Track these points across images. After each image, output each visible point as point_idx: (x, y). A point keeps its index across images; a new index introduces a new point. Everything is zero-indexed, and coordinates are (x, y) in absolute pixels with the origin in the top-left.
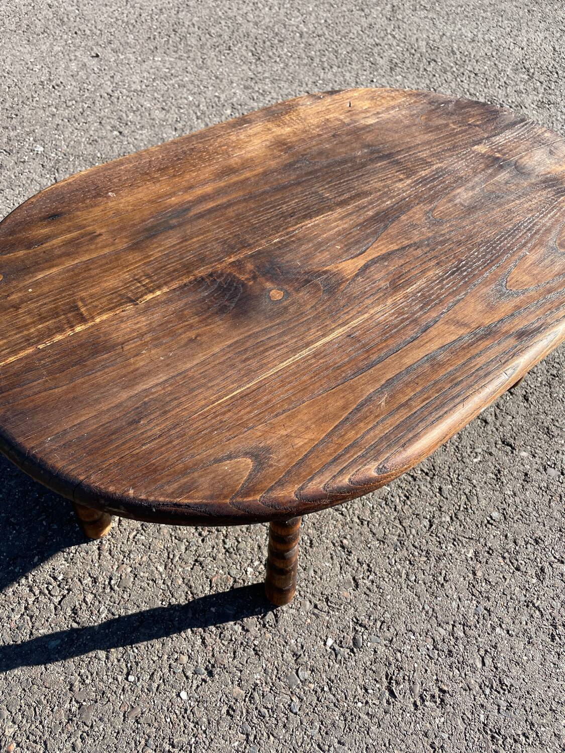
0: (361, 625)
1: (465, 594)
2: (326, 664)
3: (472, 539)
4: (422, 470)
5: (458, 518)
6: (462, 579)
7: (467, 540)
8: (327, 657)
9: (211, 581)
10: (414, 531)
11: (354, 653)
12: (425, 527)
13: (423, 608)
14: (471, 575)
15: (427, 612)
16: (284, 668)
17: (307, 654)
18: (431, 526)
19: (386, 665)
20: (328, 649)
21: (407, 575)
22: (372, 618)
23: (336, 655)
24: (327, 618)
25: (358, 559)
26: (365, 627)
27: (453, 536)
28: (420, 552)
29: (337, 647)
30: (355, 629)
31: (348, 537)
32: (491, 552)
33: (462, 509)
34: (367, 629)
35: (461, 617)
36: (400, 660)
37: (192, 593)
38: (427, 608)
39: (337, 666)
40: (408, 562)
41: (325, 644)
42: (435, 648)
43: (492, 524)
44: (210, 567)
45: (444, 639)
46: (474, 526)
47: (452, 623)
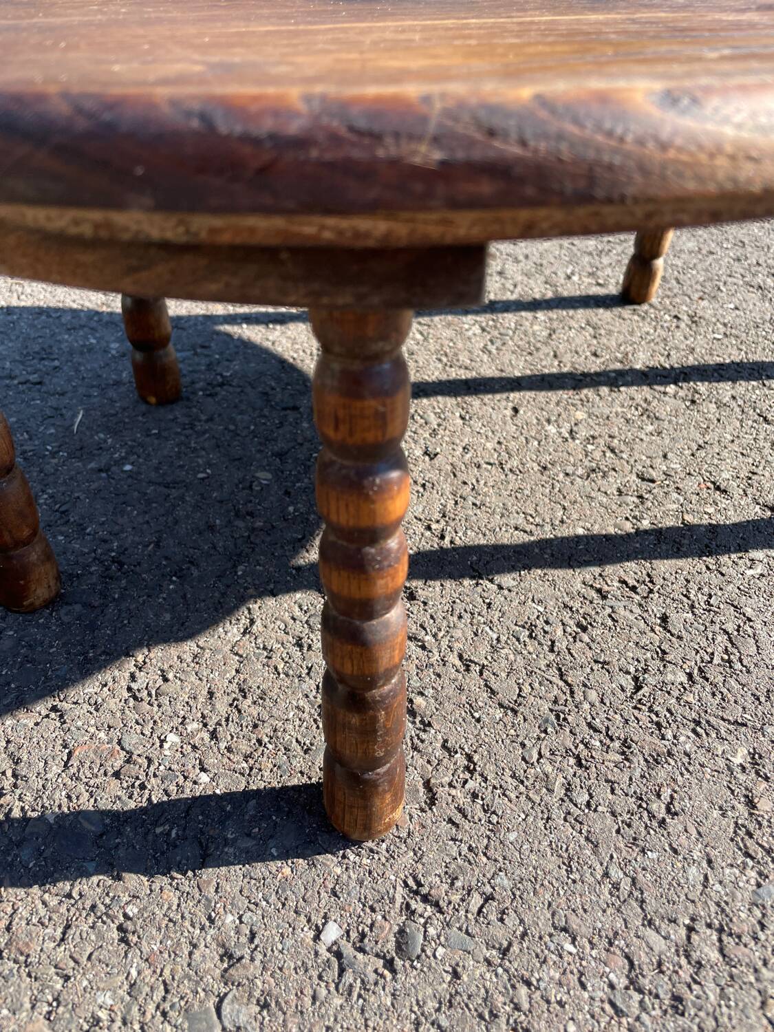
0: (426, 899)
1: (725, 851)
2: (308, 991)
3: (745, 725)
4: (624, 582)
5: (707, 680)
6: (716, 813)
7: (731, 727)
8: (315, 974)
9: (70, 755)
10: (593, 696)
11: (394, 971)
12: (623, 690)
13: (606, 875)
14: (742, 809)
15: (616, 886)
16: (186, 988)
17: (259, 957)
18: (638, 688)
19: (481, 1016)
20: (322, 950)
21: (568, 788)
22: (458, 884)
23: (342, 971)
24: (338, 870)
25: (446, 741)
26: (437, 905)
27: (694, 715)
28: (608, 741)
29: (348, 950)
30: (408, 906)
31: (429, 692)
33: (717, 661)
34: (441, 911)
35: (713, 908)
36: (526, 1006)
37: (15, 775)
38: (616, 874)
39: (338, 1001)
40: (572, 761)
41: (317, 938)
42: (633, 983)
44: (80, 723)
45: (660, 964)
46: (750, 699)
47: (687, 922)
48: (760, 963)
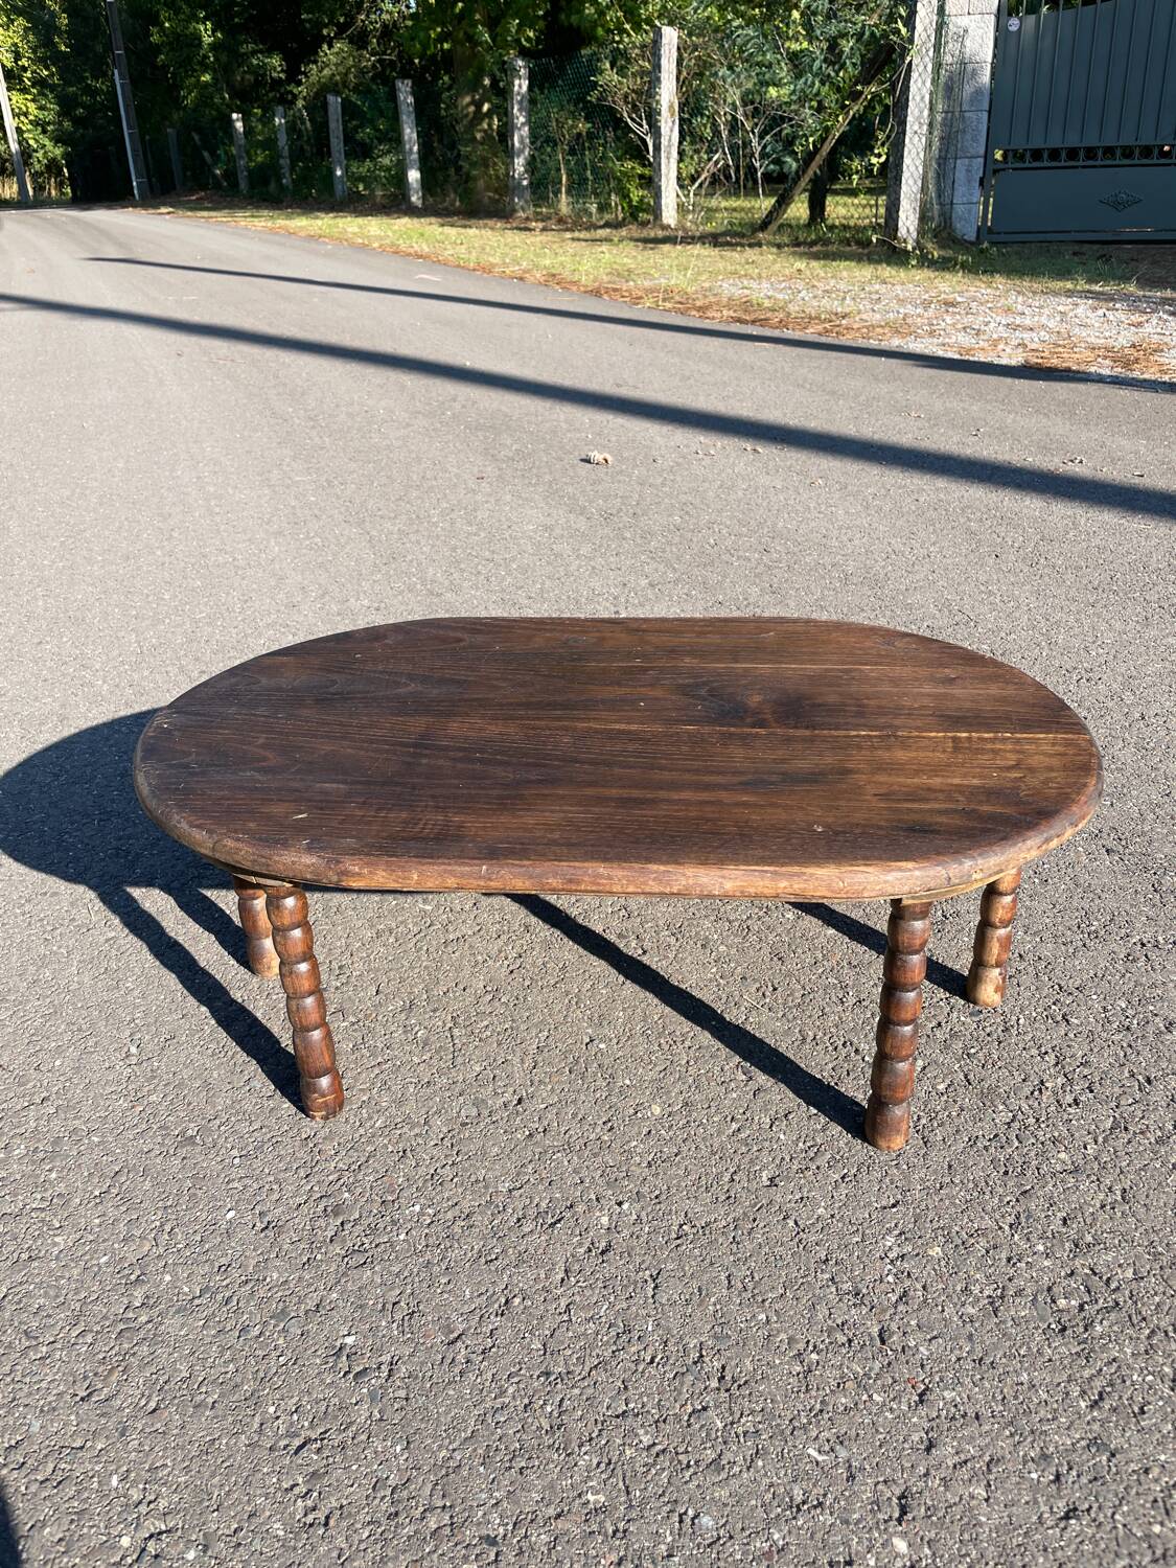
0: (390, 1370)
1: (511, 1510)
2: (317, 1347)
3: (628, 1493)
5: (657, 1456)
6: (537, 1496)
7: (620, 1485)
8: (327, 1345)
10: (590, 1391)
11: (345, 1376)
14: (551, 1510)
15: (450, 1458)
16: (295, 1301)
17: (323, 1319)
18: (618, 1416)
19: (341, 1425)
20: (340, 1341)
21: (502, 1408)
22: (407, 1381)
23: (333, 1355)
24: (384, 1324)
25: (497, 1329)
27: (615, 1458)
28: (555, 1415)
29: (345, 1353)
31: (528, 1303)
32: (620, 1535)
33: (683, 1458)
34: (387, 1380)
35: (465, 1515)
36: (355, 1441)
38: (458, 1455)
39: (319, 1361)
40: (526, 1401)
41: (344, 1335)
42: (394, 1488)
43: (681, 1522)
45: (413, 1498)
46: (658, 1490)
47: (448, 1504)
48: (440, 1552)
